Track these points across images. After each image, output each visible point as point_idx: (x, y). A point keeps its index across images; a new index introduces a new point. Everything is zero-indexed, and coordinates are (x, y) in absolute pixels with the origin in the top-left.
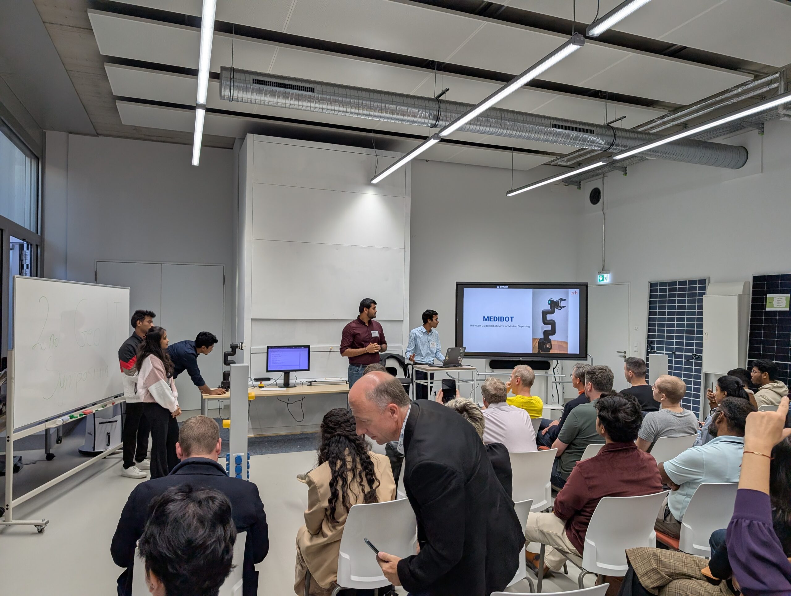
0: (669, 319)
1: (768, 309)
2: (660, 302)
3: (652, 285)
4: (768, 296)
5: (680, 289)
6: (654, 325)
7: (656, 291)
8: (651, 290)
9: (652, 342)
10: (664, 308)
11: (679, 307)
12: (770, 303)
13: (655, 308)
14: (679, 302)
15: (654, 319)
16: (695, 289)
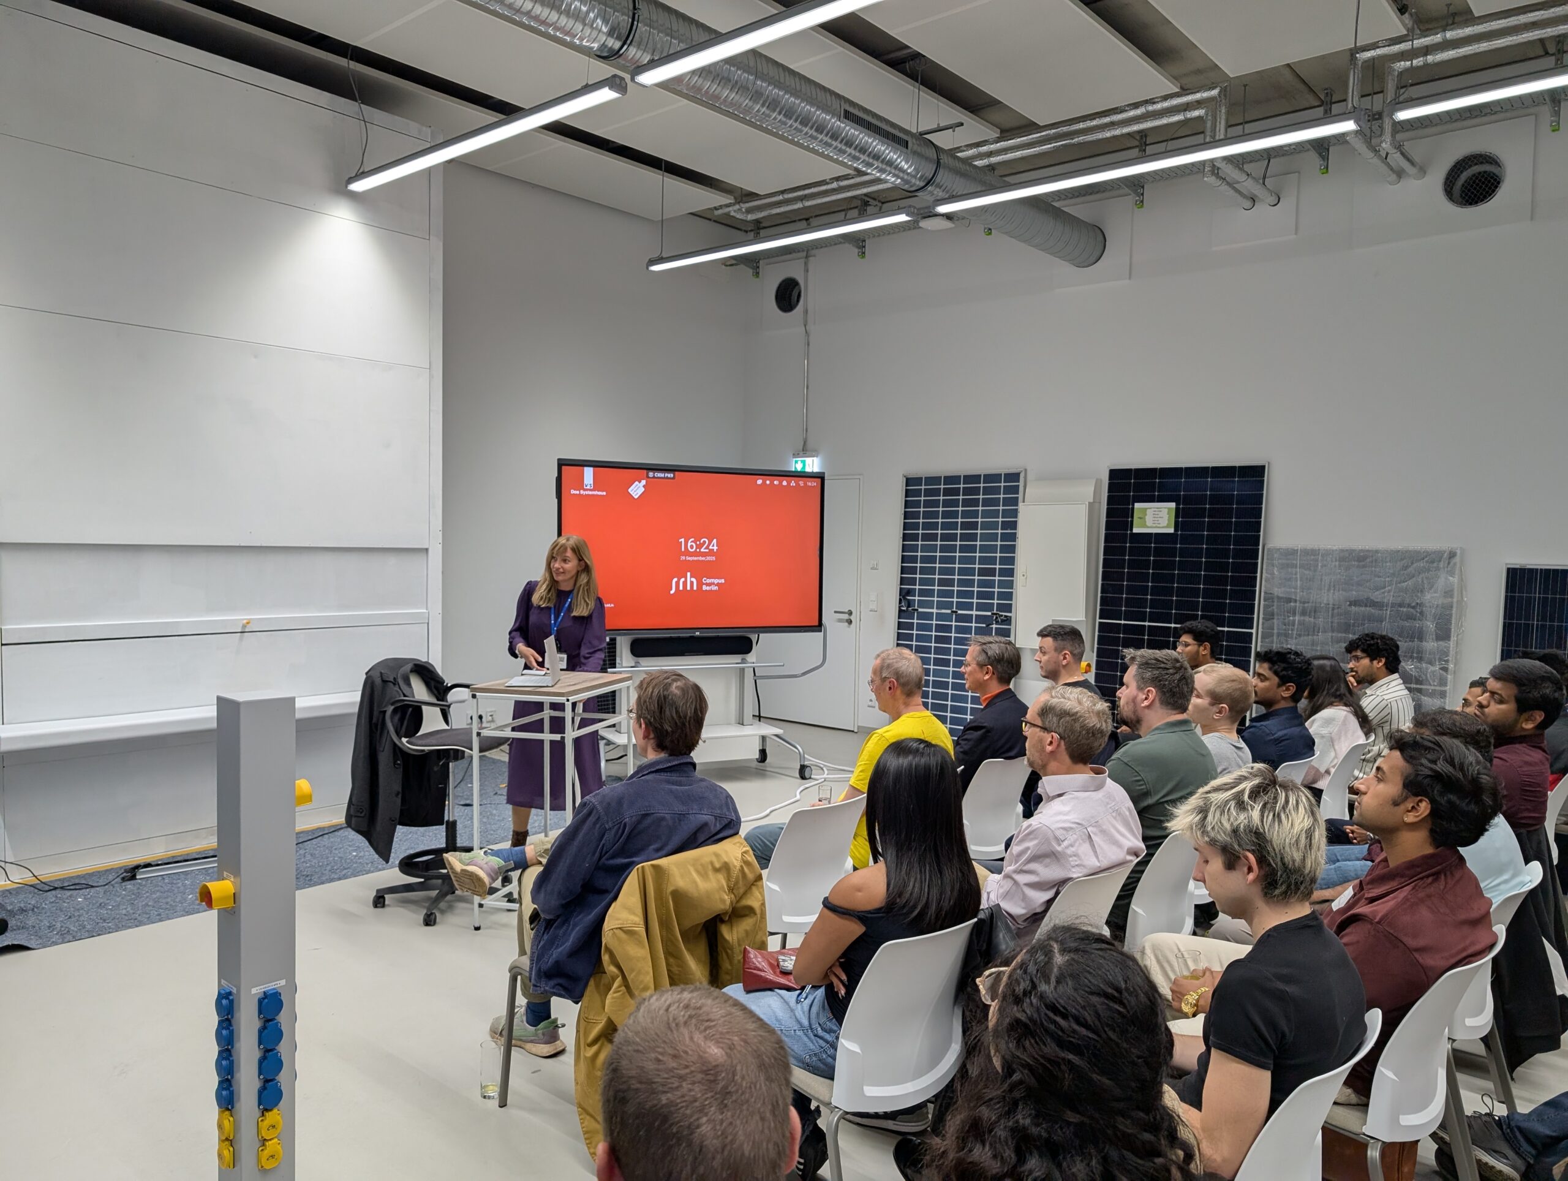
0: (944, 549)
1: (1135, 530)
2: (927, 515)
3: (909, 481)
4: (1137, 505)
5: (967, 491)
6: (914, 559)
7: (918, 493)
8: (907, 491)
9: (909, 592)
10: (935, 526)
11: (965, 526)
12: (1140, 518)
13: (916, 526)
14: (965, 514)
15: (914, 548)
16: (996, 490)
